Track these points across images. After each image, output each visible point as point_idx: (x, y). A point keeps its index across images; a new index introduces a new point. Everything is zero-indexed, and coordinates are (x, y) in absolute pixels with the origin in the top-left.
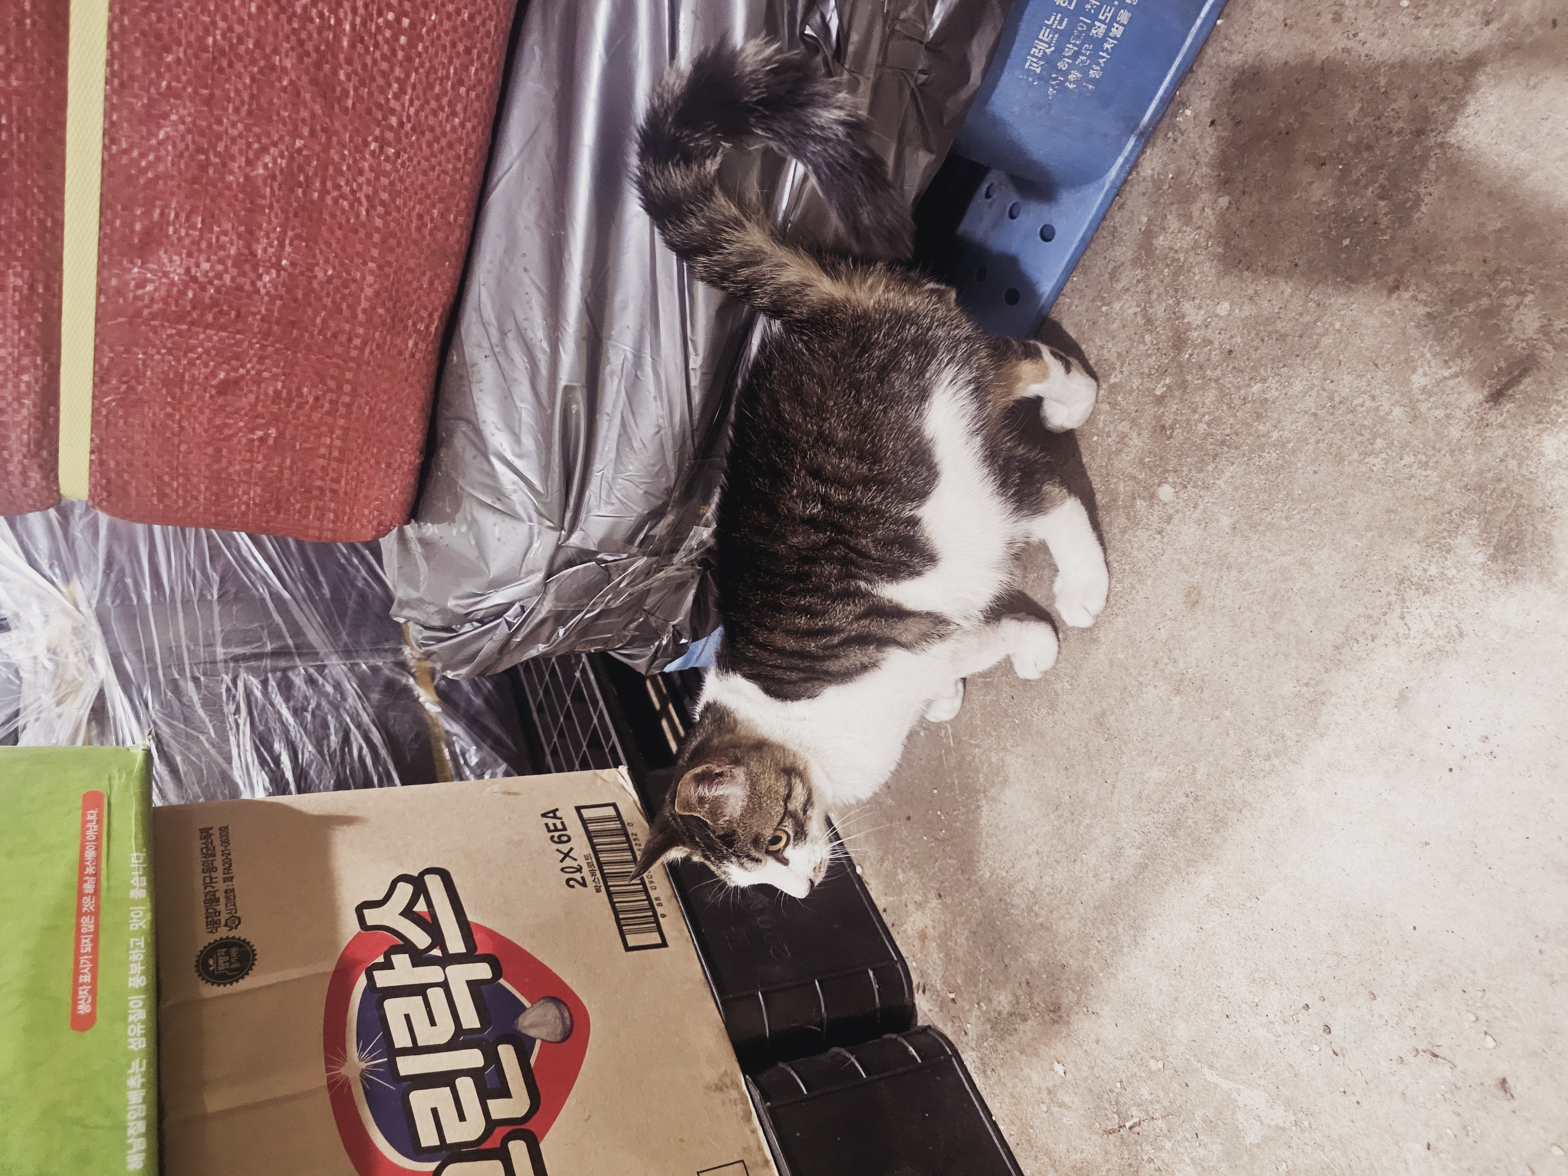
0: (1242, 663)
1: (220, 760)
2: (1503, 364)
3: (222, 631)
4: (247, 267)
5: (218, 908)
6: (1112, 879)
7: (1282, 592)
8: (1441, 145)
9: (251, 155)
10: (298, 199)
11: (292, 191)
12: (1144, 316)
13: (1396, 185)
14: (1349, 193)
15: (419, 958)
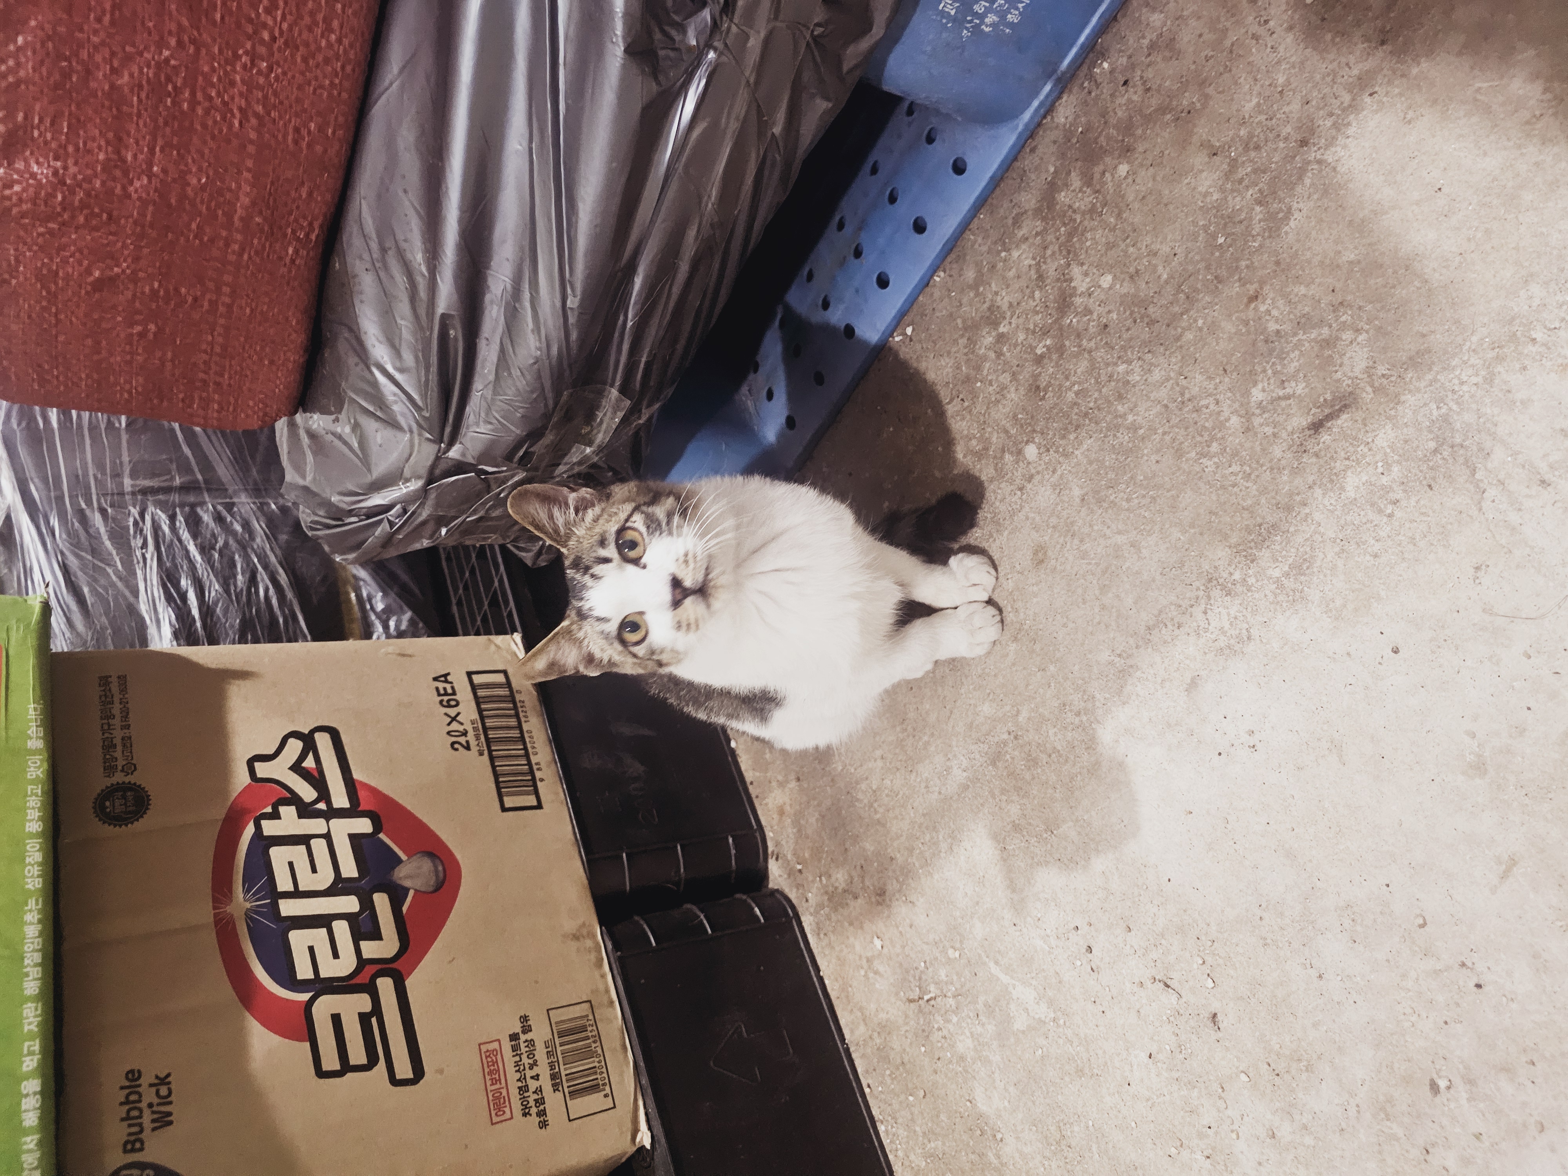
0: (1071, 625)
1: (127, 593)
2: (1328, 396)
3: (130, 462)
4: (118, 173)
5: (115, 755)
6: (940, 793)
7: (1113, 568)
8: (1319, 162)
9: (116, 64)
10: (167, 108)
11: (161, 100)
12: (1038, 271)
13: (1275, 193)
14: (1233, 191)
15: (305, 811)
